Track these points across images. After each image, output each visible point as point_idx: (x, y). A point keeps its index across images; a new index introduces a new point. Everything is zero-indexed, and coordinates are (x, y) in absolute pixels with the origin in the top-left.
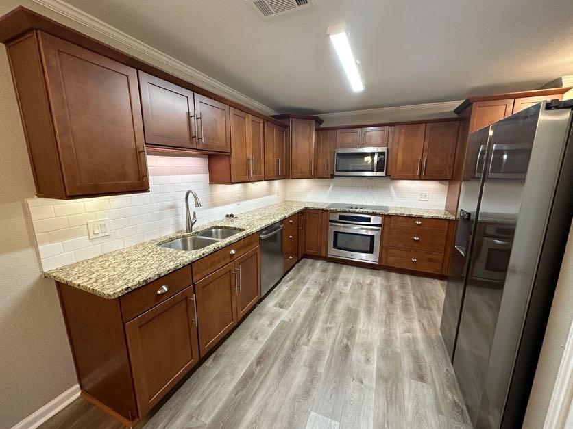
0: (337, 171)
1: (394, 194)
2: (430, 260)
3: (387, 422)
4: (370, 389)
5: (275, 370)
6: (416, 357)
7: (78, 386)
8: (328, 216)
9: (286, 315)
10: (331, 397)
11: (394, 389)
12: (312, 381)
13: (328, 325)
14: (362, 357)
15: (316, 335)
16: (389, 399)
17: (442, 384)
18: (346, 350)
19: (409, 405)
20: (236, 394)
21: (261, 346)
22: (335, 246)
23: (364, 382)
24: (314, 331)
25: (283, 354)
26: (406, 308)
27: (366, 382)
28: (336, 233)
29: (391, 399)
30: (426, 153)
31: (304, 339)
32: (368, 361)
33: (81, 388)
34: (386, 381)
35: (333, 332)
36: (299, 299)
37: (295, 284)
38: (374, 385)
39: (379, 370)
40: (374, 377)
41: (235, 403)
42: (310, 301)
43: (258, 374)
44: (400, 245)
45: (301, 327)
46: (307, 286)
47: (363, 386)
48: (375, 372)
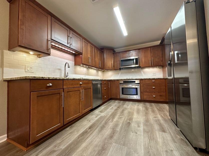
0: (121, 66)
1: (143, 74)
2: (161, 96)
3: (150, 146)
4: (141, 135)
5: (97, 130)
6: (160, 125)
7: (6, 135)
8: (119, 82)
9: (103, 114)
10: (123, 138)
11: (152, 135)
12: (113, 134)
13: (121, 117)
14: (136, 126)
15: (115, 120)
16: (150, 138)
17: (174, 133)
18: (129, 124)
19: (160, 140)
20: (78, 138)
21: (91, 123)
22: (123, 94)
23: (137, 133)
24: (115, 118)
25: (101, 125)
26: (153, 111)
27: (138, 133)
28: (123, 88)
29: (151, 138)
30: (152, 57)
31: (111, 121)
32: (139, 126)
33: (8, 137)
34: (148, 132)
35: (123, 118)
36: (108, 110)
37: (107, 106)
38: (142, 134)
39: (144, 130)
40: (142, 131)
41: (77, 141)
42: (113, 111)
43: (89, 132)
44: (148, 91)
45: (109, 117)
46: (112, 107)
47: (137, 134)
48: (142, 130)
